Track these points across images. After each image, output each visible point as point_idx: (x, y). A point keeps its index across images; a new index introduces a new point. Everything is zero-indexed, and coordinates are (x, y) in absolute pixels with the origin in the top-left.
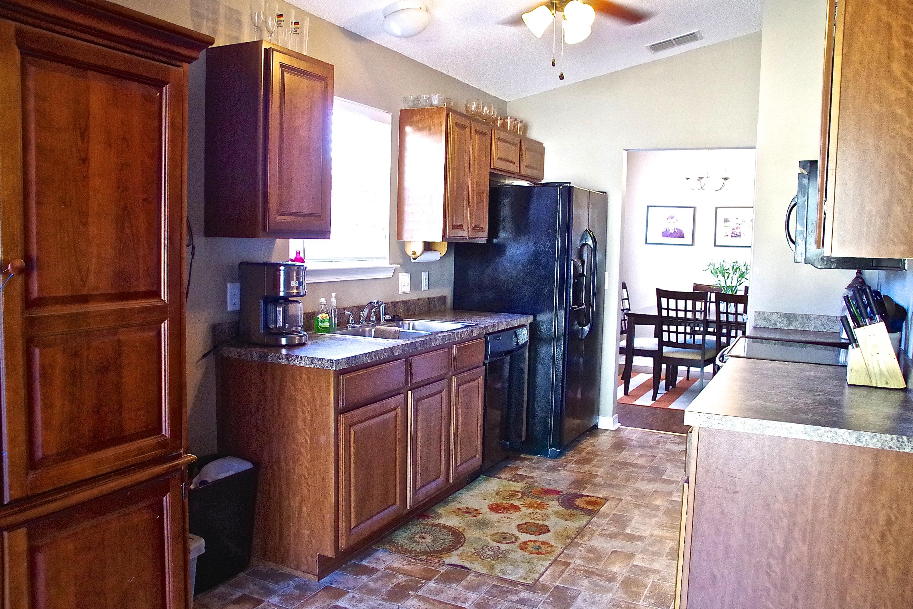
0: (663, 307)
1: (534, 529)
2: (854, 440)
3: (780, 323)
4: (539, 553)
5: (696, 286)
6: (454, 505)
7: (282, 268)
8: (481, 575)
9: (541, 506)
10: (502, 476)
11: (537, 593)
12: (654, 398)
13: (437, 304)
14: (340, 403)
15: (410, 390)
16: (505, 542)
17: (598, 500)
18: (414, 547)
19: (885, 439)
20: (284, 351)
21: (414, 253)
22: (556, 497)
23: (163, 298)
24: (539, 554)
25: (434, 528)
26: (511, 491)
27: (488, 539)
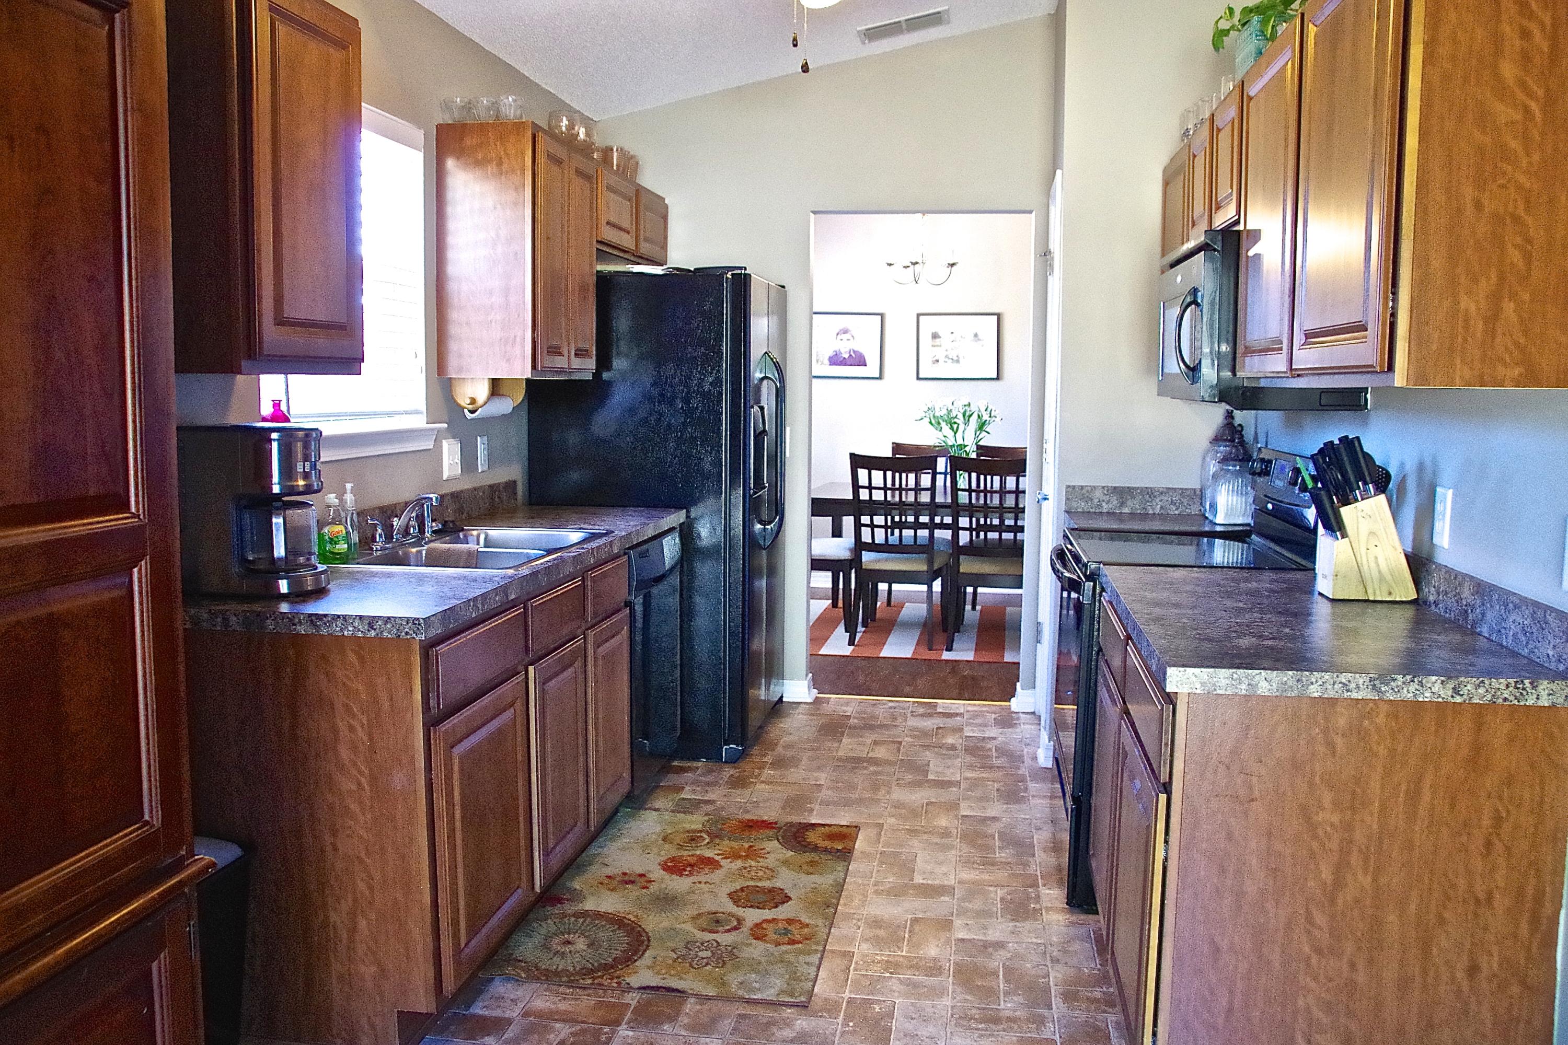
0: (861, 483)
1: (761, 898)
2: (1450, 693)
3: (1108, 502)
4: (793, 942)
5: (897, 448)
6: (596, 872)
7: (275, 435)
8: (708, 998)
9: (752, 853)
10: (658, 804)
11: (821, 1016)
12: (851, 642)
13: (504, 496)
14: (432, 703)
15: (531, 665)
16: (720, 929)
17: (844, 830)
18: (559, 964)
19: (1497, 686)
20: (284, 607)
21: (473, 401)
22: (771, 833)
23: (133, 510)
24: (794, 944)
25: (581, 920)
26: (688, 832)
27: (689, 927)
